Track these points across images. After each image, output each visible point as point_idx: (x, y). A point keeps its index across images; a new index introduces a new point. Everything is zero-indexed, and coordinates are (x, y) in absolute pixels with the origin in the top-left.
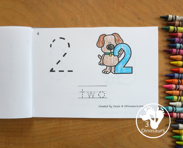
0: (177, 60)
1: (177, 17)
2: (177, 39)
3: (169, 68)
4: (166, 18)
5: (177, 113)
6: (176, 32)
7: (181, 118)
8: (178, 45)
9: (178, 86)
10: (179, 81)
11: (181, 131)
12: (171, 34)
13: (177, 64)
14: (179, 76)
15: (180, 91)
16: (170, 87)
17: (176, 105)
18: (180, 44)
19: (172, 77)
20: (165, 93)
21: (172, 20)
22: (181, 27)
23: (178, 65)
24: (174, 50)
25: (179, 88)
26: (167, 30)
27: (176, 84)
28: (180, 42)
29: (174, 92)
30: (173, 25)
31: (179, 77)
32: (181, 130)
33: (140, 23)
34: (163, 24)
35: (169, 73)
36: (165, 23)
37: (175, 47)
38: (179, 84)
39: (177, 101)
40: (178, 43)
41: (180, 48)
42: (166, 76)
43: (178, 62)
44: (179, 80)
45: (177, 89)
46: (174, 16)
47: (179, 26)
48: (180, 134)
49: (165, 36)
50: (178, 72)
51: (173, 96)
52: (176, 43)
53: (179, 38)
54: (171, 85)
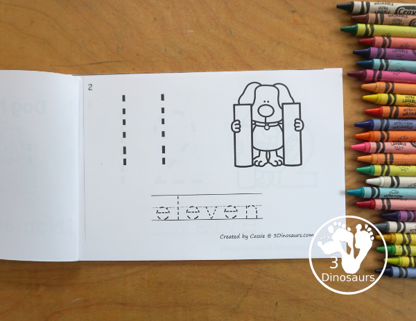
0: (377, 91)
1: (372, 4)
2: (374, 50)
3: (361, 108)
4: (348, 8)
5: (383, 199)
6: (372, 36)
7: (391, 208)
8: (377, 62)
9: (381, 144)
10: (382, 134)
11: (393, 235)
12: (361, 40)
13: (377, 99)
14: (382, 124)
15: (386, 154)
16: (365, 149)
17: (380, 183)
18: (381, 59)
19: (368, 127)
20: (355, 160)
21: (362, 11)
22: (381, 24)
23: (378, 101)
24: (370, 72)
25: (383, 149)
26: (352, 33)
27: (376, 142)
28: (381, 56)
29: (375, 157)
30: (365, 21)
31: (382, 126)
32: (394, 233)
33: (295, 21)
34: (343, 22)
35: (361, 119)
36: (348, 18)
37: (371, 66)
38: (382, 140)
39: (381, 175)
40: (377, 58)
41: (381, 68)
42: (357, 126)
43: (379, 95)
44: (384, 132)
45: (379, 151)
46: (365, 3)
47: (376, 23)
48: (393, 242)
49: (349, 45)
50: (379, 115)
51: (373, 165)
52: (372, 59)
53: (378, 47)
54: (367, 144)
